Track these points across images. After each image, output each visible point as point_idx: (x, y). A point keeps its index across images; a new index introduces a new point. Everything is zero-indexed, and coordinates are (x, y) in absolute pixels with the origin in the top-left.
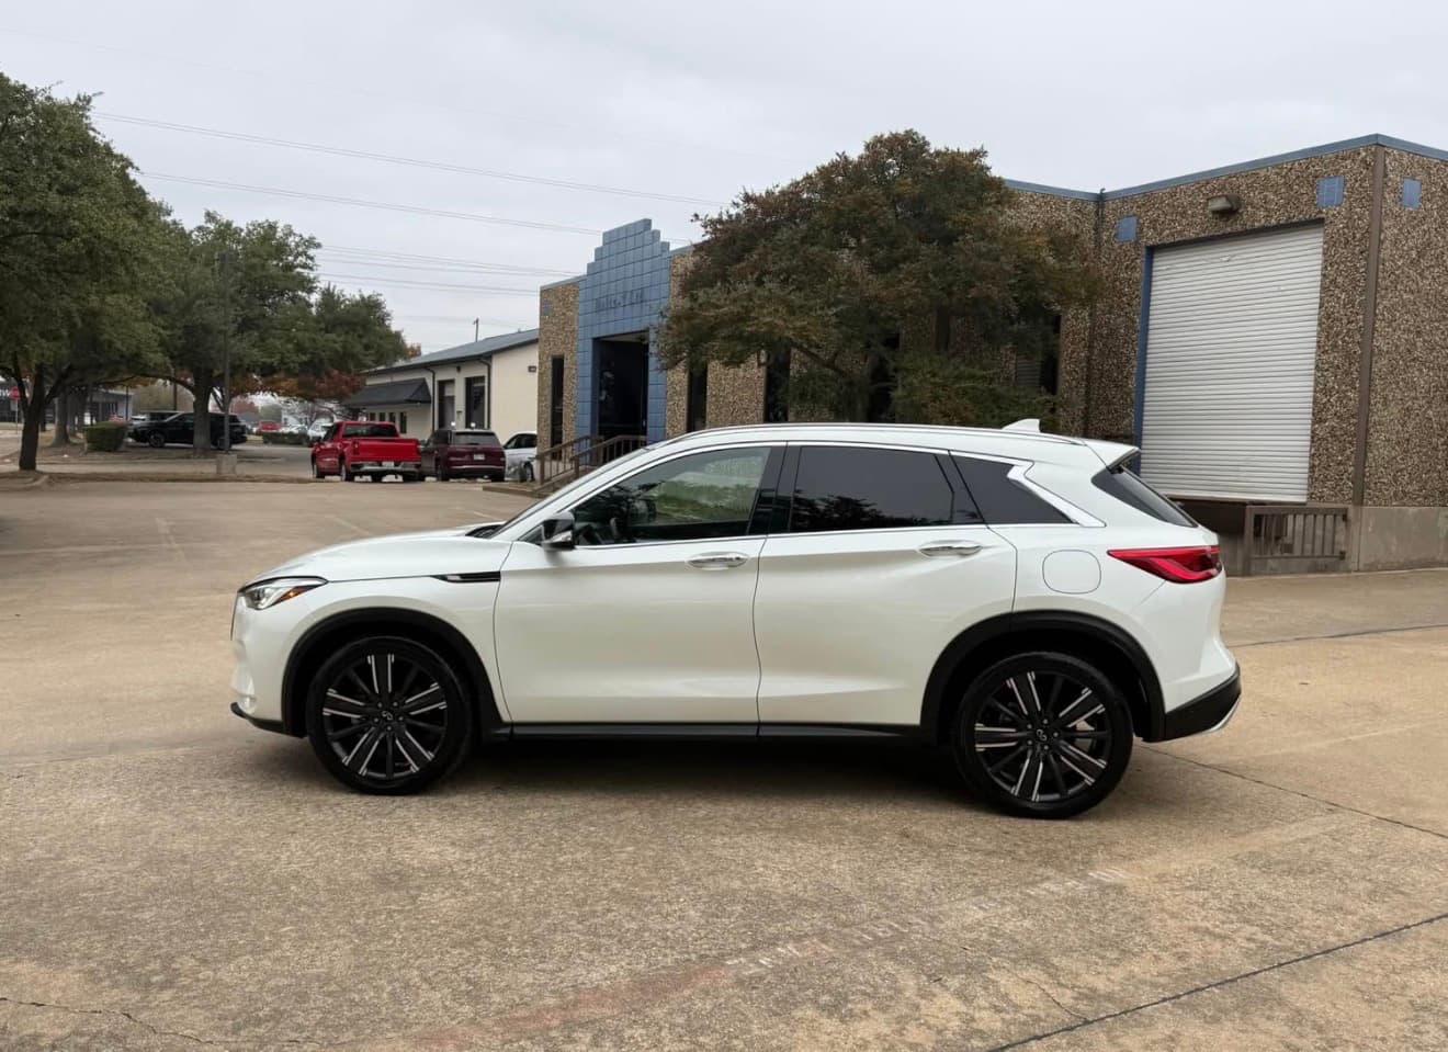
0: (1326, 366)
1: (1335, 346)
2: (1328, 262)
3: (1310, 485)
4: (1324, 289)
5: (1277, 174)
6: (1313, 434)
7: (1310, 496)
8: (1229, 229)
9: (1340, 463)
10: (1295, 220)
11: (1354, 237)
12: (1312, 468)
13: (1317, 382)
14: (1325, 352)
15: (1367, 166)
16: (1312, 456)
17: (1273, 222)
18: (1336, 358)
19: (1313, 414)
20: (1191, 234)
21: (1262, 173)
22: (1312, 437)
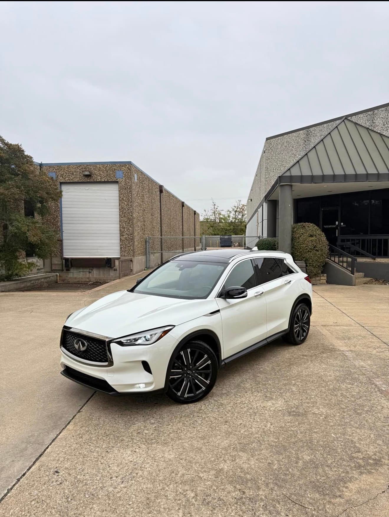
0: (123, 221)
1: (124, 216)
2: (120, 194)
3: (121, 253)
4: (120, 200)
5: (103, 167)
6: (121, 239)
7: (121, 256)
8: (89, 181)
9: (129, 247)
10: (109, 181)
11: (127, 188)
12: (121, 248)
13: (120, 225)
14: (122, 217)
15: (129, 169)
16: (121, 245)
17: (103, 180)
18: (125, 219)
19: (120, 234)
20: (76, 180)
21: (98, 166)
22: (120, 240)
